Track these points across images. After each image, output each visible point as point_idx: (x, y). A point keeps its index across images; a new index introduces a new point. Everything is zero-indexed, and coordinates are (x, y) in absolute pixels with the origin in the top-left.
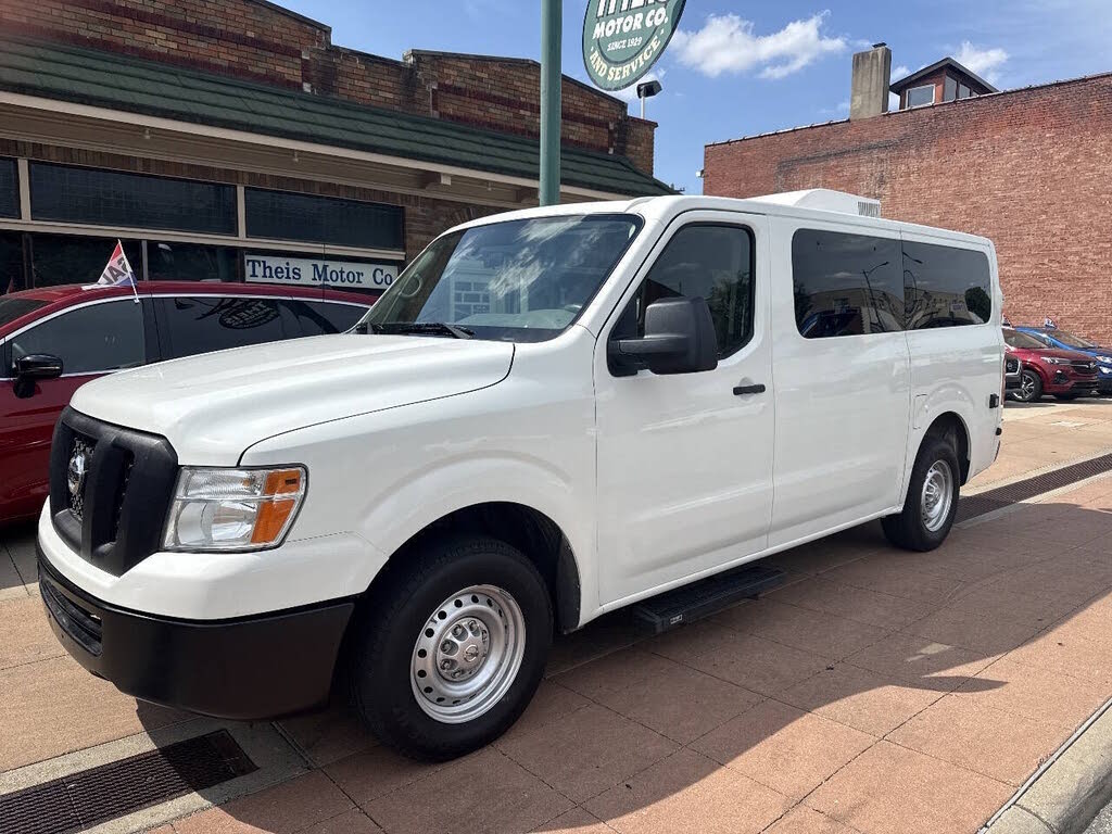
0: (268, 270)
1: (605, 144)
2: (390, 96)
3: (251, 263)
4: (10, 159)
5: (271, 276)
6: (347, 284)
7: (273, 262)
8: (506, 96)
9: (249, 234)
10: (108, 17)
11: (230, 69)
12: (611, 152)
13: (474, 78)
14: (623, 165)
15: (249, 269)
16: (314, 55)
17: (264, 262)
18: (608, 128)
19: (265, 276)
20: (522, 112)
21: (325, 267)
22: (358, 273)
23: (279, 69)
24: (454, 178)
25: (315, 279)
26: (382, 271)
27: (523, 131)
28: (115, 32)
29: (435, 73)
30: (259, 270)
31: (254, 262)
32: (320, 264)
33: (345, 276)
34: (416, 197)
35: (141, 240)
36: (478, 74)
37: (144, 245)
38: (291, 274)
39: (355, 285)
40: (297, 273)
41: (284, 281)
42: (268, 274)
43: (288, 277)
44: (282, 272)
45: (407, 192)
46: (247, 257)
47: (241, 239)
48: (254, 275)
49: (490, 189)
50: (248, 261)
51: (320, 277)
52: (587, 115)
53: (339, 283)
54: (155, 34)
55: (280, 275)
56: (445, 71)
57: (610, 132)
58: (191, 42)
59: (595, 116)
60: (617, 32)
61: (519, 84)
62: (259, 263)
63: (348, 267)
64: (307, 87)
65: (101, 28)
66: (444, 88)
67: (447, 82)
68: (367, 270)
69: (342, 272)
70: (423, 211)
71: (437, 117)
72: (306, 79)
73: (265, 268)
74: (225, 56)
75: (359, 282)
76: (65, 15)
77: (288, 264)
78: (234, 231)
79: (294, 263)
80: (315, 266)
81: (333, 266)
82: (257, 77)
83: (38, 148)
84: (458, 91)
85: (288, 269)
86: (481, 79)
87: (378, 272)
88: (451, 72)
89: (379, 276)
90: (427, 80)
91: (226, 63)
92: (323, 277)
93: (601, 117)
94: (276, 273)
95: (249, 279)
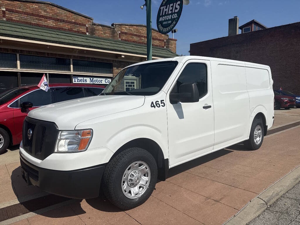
0: (78, 80)
1: (164, 46)
2: (109, 35)
3: (74, 78)
4: (15, 54)
5: (79, 82)
6: (98, 83)
7: (80, 78)
8: (138, 34)
9: (74, 70)
10: (38, 18)
11: (69, 30)
12: (165, 47)
13: (130, 30)
14: (168, 51)
16: (89, 25)
18: (164, 41)
20: (142, 38)
21: (93, 79)
22: (101, 80)
23: (80, 29)
24: (125, 55)
25: (90, 82)
27: (142, 43)
28: (40, 22)
29: (120, 29)
30: (76, 80)
33: (98, 81)
34: (115, 60)
35: (47, 73)
36: (130, 29)
38: (84, 81)
39: (100, 83)
40: (86, 81)
41: (82, 83)
42: (78, 81)
43: (84, 82)
45: (113, 59)
47: (72, 72)
48: (75, 81)
49: (134, 58)
52: (159, 38)
53: (96, 83)
54: (50, 22)
55: (81, 81)
56: (122, 28)
57: (165, 42)
58: (59, 23)
59: (161, 38)
60: (165, 19)
61: (141, 31)
62: (76, 78)
63: (99, 79)
64: (87, 34)
65: (37, 21)
66: (122, 33)
67: (123, 31)
68: (104, 80)
69: (97, 80)
70: (117, 64)
71: (120, 40)
72: (87, 32)
74: (67, 26)
75: (101, 82)
76: (28, 18)
77: (83, 78)
78: (70, 70)
79: (85, 78)
80: (90, 79)
81: (95, 79)
82: (75, 31)
83: (21, 51)
84: (126, 33)
85: (83, 80)
86: (131, 30)
87: (106, 80)
88: (124, 28)
89: (106, 81)
90: (118, 31)
91: (67, 28)
92: (92, 81)
93: (162, 39)
94: (81, 80)
95: (74, 82)
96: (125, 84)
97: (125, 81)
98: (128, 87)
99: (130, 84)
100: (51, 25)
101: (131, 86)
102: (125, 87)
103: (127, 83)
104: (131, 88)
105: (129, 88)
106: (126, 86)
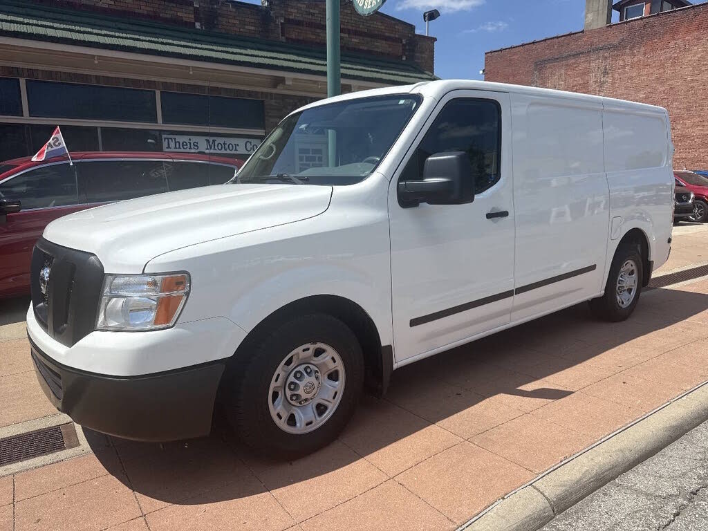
0: (177, 144)
1: (400, 54)
2: (253, 28)
3: (166, 140)
4: (14, 79)
5: (180, 148)
6: (228, 152)
7: (180, 139)
9: (164, 121)
11: (148, 16)
12: (404, 58)
13: (309, 14)
14: (412, 67)
15: (165, 144)
16: (202, 4)
17: (175, 139)
18: (401, 43)
19: (176, 148)
21: (214, 141)
22: (235, 145)
23: (179, 14)
24: (295, 80)
25: (207, 149)
26: (250, 143)
29: (283, 12)
30: (172, 144)
31: (168, 139)
32: (211, 139)
33: (227, 146)
34: (271, 94)
35: (97, 127)
36: (311, 11)
37: (99, 130)
38: (192, 146)
39: (233, 152)
40: (196, 144)
41: (188, 150)
42: (177, 146)
43: (190, 148)
44: (187, 145)
45: (265, 90)
46: (164, 136)
47: (160, 125)
48: (169, 147)
50: (165, 139)
51: (211, 148)
52: (387, 34)
53: (223, 152)
55: (185, 147)
56: (289, 10)
57: (403, 45)
59: (392, 35)
62: (171, 139)
63: (228, 141)
64: (198, 25)
66: (288, 21)
67: (291, 17)
68: (241, 142)
69: (224, 144)
70: (276, 102)
71: (284, 41)
72: (197, 20)
75: (236, 150)
77: (190, 140)
78: (155, 120)
79: (194, 139)
80: (207, 141)
81: (219, 140)
82: (166, 20)
83: (31, 72)
84: (298, 23)
85: (190, 143)
86: (313, 14)
87: (248, 144)
88: (293, 11)
89: (249, 147)
90: (277, 17)
91: (145, 12)
92: (213, 148)
93: (397, 36)
94: (183, 146)
95: (166, 150)
98: (304, 162)
99: (311, 155)
100: (104, 6)
101: (313, 159)
102: (298, 163)
103: (301, 151)
106: (301, 159)
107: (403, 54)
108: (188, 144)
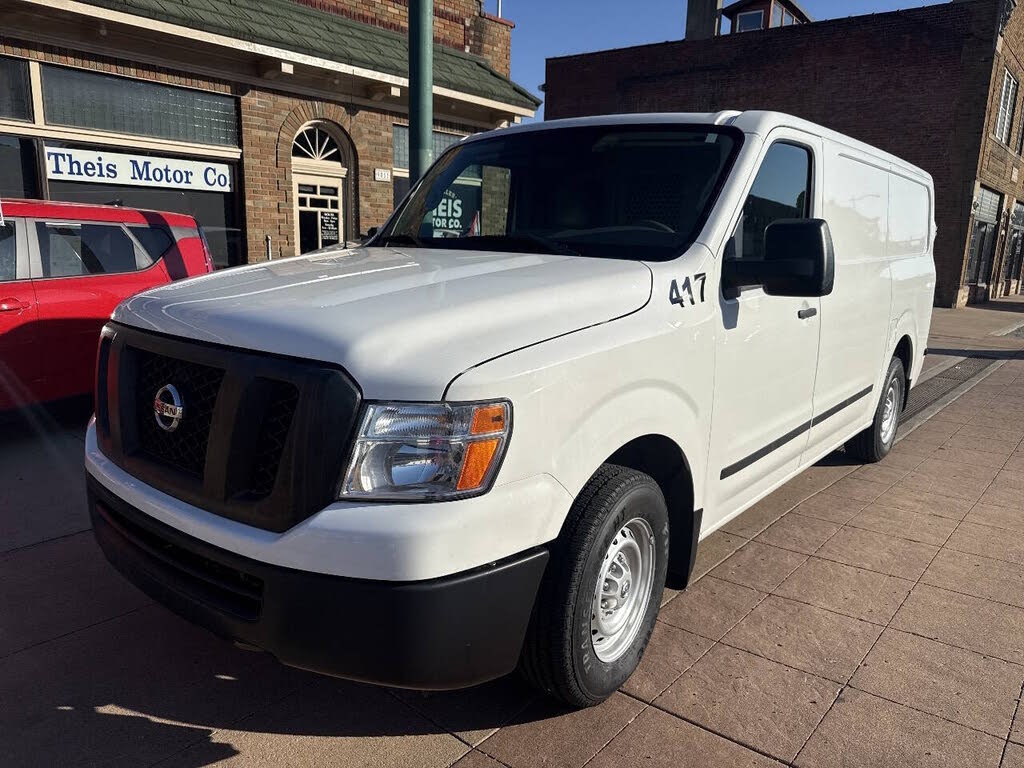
0: (75, 166)
1: (461, 42)
3: (53, 157)
5: (79, 173)
6: (173, 185)
7: (82, 156)
9: (49, 120)
12: (467, 50)
14: (479, 64)
15: (50, 165)
17: (70, 156)
18: (463, 24)
19: (71, 173)
21: (146, 164)
22: (187, 173)
24: (297, 66)
25: (134, 178)
26: (214, 171)
27: (373, 20)
30: (64, 166)
31: (56, 155)
32: (141, 160)
33: (170, 175)
34: (252, 87)
38: (105, 172)
39: (183, 185)
40: (113, 170)
41: (96, 179)
42: (75, 170)
43: (101, 175)
44: (94, 168)
45: (242, 79)
46: (47, 150)
47: (38, 127)
48: (57, 171)
49: (337, 82)
50: (49, 154)
51: (141, 176)
52: (442, 8)
53: (164, 184)
55: (90, 172)
57: (467, 29)
59: (450, 10)
62: (63, 155)
63: (175, 165)
68: (198, 168)
69: (167, 170)
70: (259, 103)
73: (71, 164)
75: (187, 182)
77: (100, 159)
78: (28, 116)
79: (108, 158)
80: (135, 163)
81: (157, 163)
85: (100, 165)
87: (210, 172)
89: (211, 177)
92: (144, 176)
93: (457, 12)
94: (86, 169)
95: (50, 175)
96: (296, 195)
97: (297, 180)
98: (308, 208)
99: (318, 196)
101: (323, 204)
102: (297, 209)
103: (303, 188)
104: (322, 214)
105: (316, 213)
106: (302, 202)
107: (466, 42)
108: (97, 167)
